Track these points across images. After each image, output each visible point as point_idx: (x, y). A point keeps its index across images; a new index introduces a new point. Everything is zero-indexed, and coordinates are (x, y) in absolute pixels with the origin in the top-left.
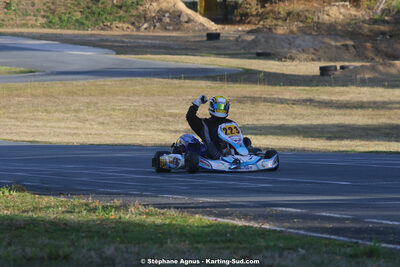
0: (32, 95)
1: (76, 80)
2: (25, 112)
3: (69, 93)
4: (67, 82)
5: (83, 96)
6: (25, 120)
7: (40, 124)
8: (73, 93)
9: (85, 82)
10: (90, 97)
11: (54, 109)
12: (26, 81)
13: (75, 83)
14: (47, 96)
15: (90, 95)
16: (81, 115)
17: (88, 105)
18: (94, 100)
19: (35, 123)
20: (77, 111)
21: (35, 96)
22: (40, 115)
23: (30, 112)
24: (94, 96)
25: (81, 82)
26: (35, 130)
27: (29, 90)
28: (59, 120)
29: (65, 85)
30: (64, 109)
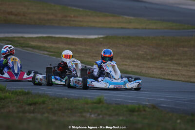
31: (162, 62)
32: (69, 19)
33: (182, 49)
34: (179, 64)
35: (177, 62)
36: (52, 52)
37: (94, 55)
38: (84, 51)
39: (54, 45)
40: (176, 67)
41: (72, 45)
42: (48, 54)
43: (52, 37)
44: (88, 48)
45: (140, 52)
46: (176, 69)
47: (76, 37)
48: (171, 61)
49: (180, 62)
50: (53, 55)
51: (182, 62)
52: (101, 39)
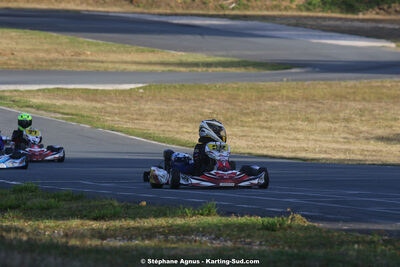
0: (288, 98)
1: (344, 79)
2: (279, 120)
3: (337, 96)
4: (333, 82)
5: (354, 100)
6: (280, 130)
7: (301, 136)
8: (342, 97)
9: (357, 83)
10: (364, 103)
11: (318, 116)
12: (282, 80)
13: (343, 83)
14: (307, 99)
15: (364, 99)
16: (353, 125)
17: (361, 112)
18: (369, 106)
19: (294, 135)
20: (347, 120)
21: (294, 100)
22: (301, 124)
23: (286, 120)
24: (369, 101)
25: (351, 83)
26: (294, 144)
27: (284, 92)
28: (324, 132)
29: (330, 86)
30: (330, 118)
31: (243, 126)
32: (82, 57)
33: (269, 102)
34: (270, 128)
35: (265, 124)
36: (67, 114)
37: (135, 117)
38: (117, 111)
39: (69, 103)
40: (266, 133)
41: (96, 101)
42: (63, 119)
43: (62, 89)
44: (122, 105)
45: (206, 110)
46: (267, 137)
47: (100, 87)
48: (257, 124)
49: (270, 124)
50: (72, 120)
51: (273, 124)
52: (141, 91)
